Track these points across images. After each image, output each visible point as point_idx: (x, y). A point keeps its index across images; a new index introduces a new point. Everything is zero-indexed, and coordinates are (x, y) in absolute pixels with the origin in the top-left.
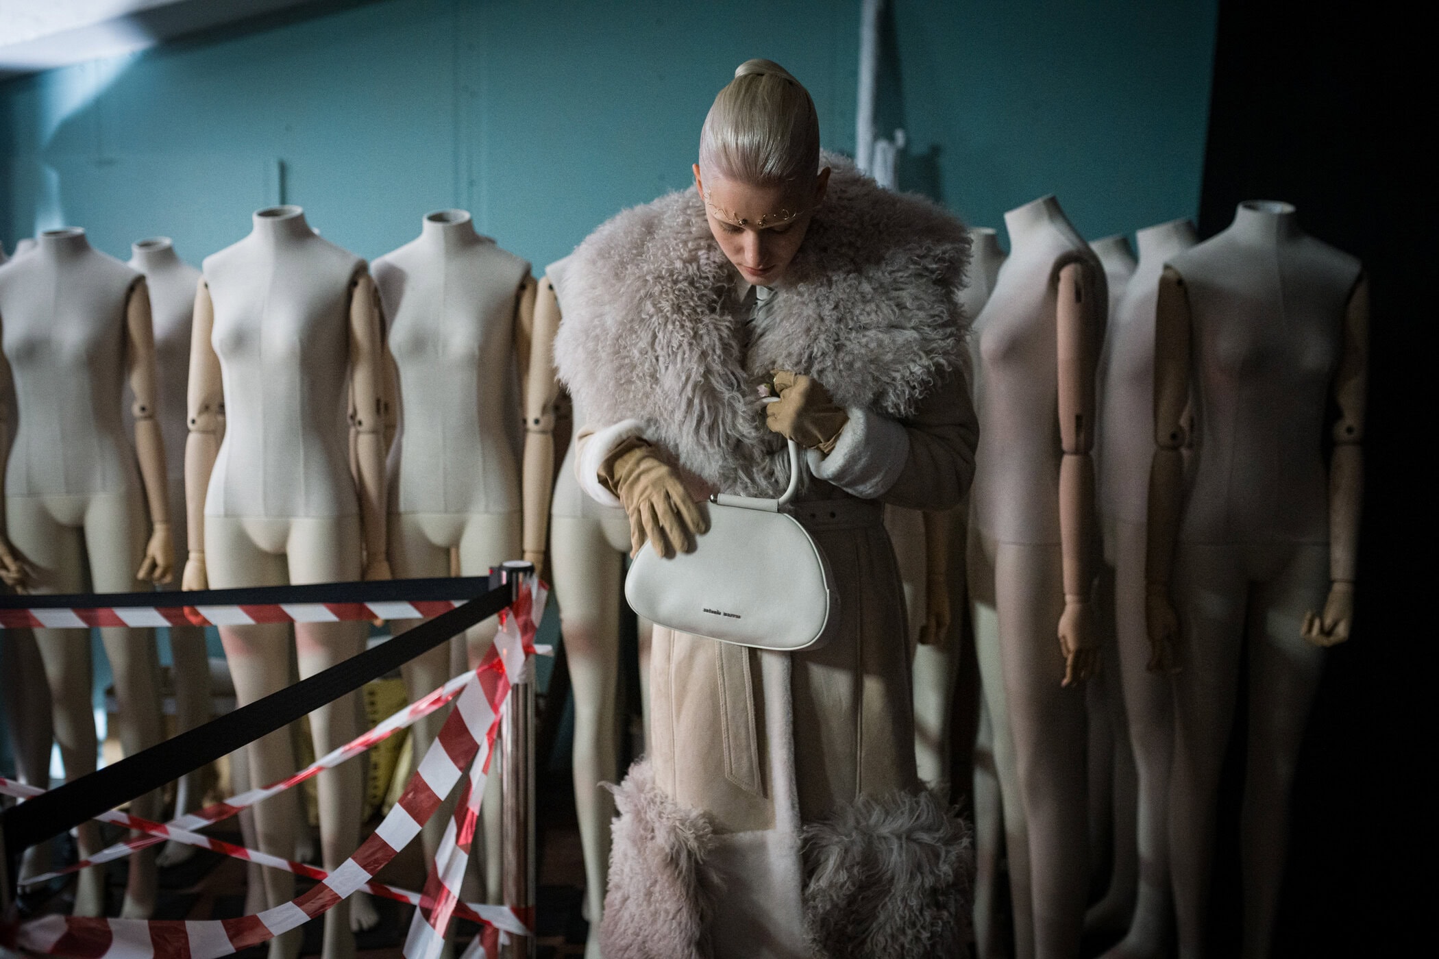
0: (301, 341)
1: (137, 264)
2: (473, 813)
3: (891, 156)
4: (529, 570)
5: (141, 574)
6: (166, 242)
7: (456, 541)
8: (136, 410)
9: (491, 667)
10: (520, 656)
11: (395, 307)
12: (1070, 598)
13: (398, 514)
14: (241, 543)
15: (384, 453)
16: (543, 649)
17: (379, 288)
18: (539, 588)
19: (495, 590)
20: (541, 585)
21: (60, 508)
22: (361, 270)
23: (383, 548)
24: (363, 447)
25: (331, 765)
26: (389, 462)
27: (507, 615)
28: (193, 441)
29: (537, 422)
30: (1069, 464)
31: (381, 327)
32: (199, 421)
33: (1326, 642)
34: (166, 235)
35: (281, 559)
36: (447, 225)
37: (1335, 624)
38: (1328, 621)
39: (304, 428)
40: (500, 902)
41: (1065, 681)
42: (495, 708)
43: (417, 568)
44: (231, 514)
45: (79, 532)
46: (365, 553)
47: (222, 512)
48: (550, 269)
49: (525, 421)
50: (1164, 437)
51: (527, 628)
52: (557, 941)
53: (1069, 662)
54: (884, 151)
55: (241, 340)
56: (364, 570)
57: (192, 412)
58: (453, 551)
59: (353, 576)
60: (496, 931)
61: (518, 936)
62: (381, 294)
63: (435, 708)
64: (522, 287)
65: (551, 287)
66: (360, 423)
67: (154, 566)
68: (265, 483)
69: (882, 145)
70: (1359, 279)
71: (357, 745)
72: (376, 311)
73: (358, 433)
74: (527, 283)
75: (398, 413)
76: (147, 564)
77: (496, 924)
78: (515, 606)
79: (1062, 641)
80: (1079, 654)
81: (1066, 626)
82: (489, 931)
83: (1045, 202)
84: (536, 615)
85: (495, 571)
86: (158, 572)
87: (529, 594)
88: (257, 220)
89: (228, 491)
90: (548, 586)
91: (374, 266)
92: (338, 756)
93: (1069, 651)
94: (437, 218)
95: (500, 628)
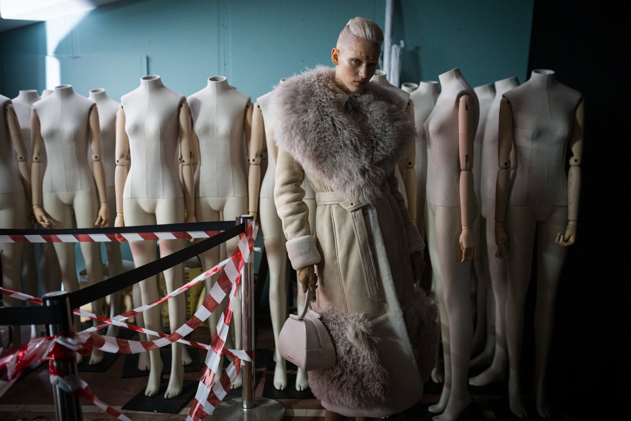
0: (160, 128)
1: (91, 99)
2: (231, 311)
3: (398, 52)
4: (252, 218)
5: (96, 224)
6: (103, 90)
7: (222, 209)
8: (93, 157)
9: (237, 257)
10: (248, 251)
11: (197, 115)
12: (463, 228)
13: (199, 198)
14: (138, 209)
15: (193, 173)
16: (257, 249)
17: (190, 108)
18: (255, 225)
19: (238, 226)
20: (256, 224)
21: (64, 198)
22: (183, 100)
23: (193, 211)
24: (185, 171)
25: (174, 295)
26: (195, 176)
27: (243, 236)
28: (118, 169)
29: (254, 160)
30: (463, 174)
31: (191, 123)
32: (120, 161)
33: (565, 244)
34: (103, 87)
35: (153, 215)
36: (217, 82)
37: (569, 237)
38: (566, 236)
39: (162, 163)
40: (241, 349)
41: (462, 260)
42: (239, 271)
43: (207, 218)
44: (134, 198)
45: (71, 206)
46: (186, 214)
47: (130, 197)
48: (258, 99)
49: (249, 160)
50: (502, 164)
51: (251, 241)
52: (264, 369)
53: (463, 253)
54: (396, 50)
55: (137, 129)
56: (186, 220)
57: (117, 157)
58: (221, 212)
59: (182, 221)
60: (240, 360)
61: (248, 362)
62: (191, 110)
63: (215, 273)
64: (247, 107)
65: (259, 107)
66: (184, 161)
67: (101, 220)
68: (147, 186)
69: (395, 46)
70: (580, 101)
71: (184, 288)
72: (190, 117)
73: (183, 165)
74: (249, 105)
75: (199, 158)
76: (99, 219)
77: (239, 357)
78: (246, 232)
79: (461, 244)
80: (467, 249)
81: (462, 238)
82: (237, 360)
83: (455, 71)
84: (254, 236)
85: (238, 219)
86: (103, 222)
87: (252, 227)
88: (142, 81)
89: (132, 188)
90: (259, 225)
91: (189, 99)
92: (177, 292)
93: (463, 248)
94: (213, 79)
95: (240, 240)
